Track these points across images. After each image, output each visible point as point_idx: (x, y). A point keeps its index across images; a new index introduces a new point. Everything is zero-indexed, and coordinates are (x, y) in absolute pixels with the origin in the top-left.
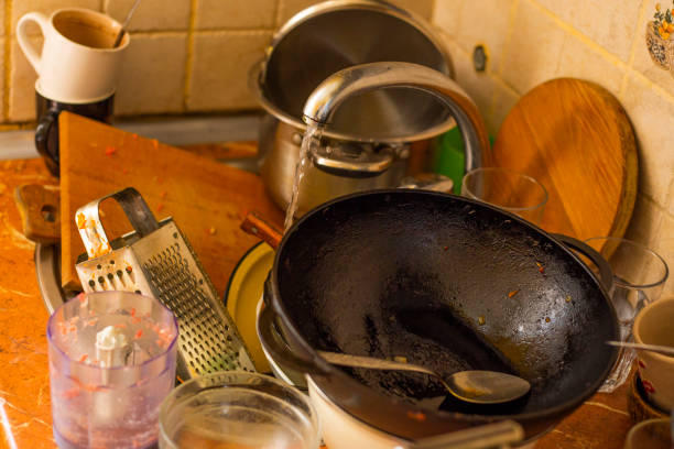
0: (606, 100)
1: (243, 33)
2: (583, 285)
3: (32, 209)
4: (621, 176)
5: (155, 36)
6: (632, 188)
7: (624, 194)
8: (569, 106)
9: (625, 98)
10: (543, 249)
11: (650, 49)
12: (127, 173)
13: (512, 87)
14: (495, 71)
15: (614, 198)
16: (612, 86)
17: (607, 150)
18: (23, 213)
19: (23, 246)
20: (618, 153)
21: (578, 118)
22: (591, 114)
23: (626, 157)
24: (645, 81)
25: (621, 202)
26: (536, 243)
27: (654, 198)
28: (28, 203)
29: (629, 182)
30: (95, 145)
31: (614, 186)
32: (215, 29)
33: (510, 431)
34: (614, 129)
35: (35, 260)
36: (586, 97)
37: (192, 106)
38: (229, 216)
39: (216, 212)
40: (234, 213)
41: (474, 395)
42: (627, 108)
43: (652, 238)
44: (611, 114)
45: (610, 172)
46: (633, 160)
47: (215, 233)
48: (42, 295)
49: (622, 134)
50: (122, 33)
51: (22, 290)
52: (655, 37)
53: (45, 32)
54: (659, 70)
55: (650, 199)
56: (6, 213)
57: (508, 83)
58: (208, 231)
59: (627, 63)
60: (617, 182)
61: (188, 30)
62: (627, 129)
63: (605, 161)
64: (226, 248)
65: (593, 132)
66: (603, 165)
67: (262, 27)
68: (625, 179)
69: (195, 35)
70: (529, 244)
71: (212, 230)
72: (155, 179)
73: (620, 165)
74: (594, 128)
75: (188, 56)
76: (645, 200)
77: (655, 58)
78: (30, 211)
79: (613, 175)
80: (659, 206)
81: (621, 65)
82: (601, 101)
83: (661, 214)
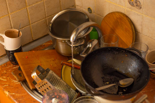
0: (123, 15)
1: (40, 21)
2: (136, 57)
3: (17, 75)
4: (131, 30)
5: (23, 28)
6: (134, 31)
7: (133, 33)
8: (115, 18)
9: (127, 14)
10: (126, 52)
11: (130, 4)
12: (32, 60)
13: (99, 15)
14: (94, 12)
15: (131, 34)
16: (123, 12)
17: (127, 25)
18: (15, 77)
19: (18, 83)
20: (129, 25)
21: (118, 20)
22: (121, 19)
23: (131, 26)
24: (130, 10)
25: (133, 35)
26: (124, 51)
27: (139, 31)
28: (16, 75)
29: (133, 31)
30: (24, 57)
31: (130, 32)
32: (35, 22)
33: (145, 96)
34: (127, 21)
35: (22, 85)
36: (119, 16)
37: (34, 39)
38: (53, 60)
39: (51, 61)
40: (54, 59)
41: (125, 85)
42: (128, 16)
43: (140, 39)
44: (125, 18)
45: (129, 29)
46: (133, 26)
47: (52, 66)
48: (28, 93)
49: (129, 22)
50: (19, 32)
51: (23, 93)
52: (130, 1)
53: (3, 37)
54: (133, 7)
55: (138, 32)
56: (10, 77)
57: (98, 14)
58: (51, 66)
59: (125, 7)
60: (131, 31)
61: (29, 25)
62: (129, 20)
63: (127, 27)
64: (56, 68)
65: (122, 22)
66: (127, 28)
67: (44, 18)
68: (132, 30)
69: (31, 25)
70: (123, 52)
71: (52, 65)
72: (37, 59)
73: (130, 28)
74: (122, 21)
75: (31, 30)
76: (137, 32)
77: (131, 5)
78: (17, 76)
79: (129, 30)
80: (140, 33)
81: (124, 7)
82: (122, 16)
83: (141, 34)
